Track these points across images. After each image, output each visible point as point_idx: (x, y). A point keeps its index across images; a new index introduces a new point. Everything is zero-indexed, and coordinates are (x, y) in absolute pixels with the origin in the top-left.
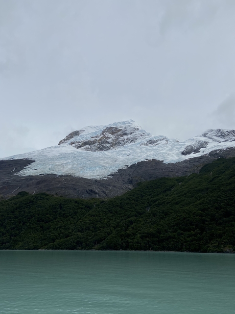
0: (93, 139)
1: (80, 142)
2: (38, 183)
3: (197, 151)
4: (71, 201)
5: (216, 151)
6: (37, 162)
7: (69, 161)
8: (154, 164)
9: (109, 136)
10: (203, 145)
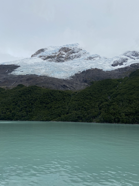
0: (54, 55)
1: (45, 56)
2: (28, 80)
3: (121, 64)
4: (56, 91)
5: (135, 64)
6: (22, 67)
7: (43, 67)
8: (97, 71)
9: (63, 53)
10: (125, 60)
